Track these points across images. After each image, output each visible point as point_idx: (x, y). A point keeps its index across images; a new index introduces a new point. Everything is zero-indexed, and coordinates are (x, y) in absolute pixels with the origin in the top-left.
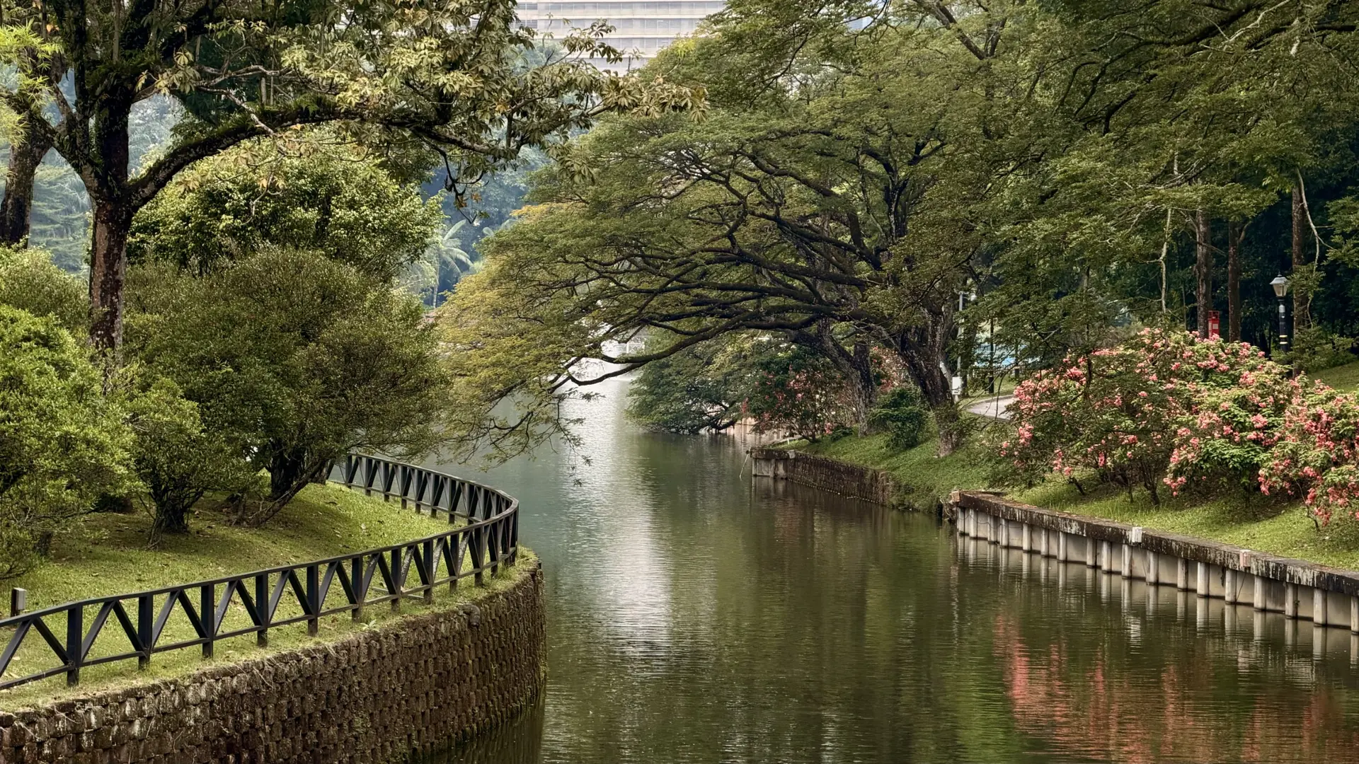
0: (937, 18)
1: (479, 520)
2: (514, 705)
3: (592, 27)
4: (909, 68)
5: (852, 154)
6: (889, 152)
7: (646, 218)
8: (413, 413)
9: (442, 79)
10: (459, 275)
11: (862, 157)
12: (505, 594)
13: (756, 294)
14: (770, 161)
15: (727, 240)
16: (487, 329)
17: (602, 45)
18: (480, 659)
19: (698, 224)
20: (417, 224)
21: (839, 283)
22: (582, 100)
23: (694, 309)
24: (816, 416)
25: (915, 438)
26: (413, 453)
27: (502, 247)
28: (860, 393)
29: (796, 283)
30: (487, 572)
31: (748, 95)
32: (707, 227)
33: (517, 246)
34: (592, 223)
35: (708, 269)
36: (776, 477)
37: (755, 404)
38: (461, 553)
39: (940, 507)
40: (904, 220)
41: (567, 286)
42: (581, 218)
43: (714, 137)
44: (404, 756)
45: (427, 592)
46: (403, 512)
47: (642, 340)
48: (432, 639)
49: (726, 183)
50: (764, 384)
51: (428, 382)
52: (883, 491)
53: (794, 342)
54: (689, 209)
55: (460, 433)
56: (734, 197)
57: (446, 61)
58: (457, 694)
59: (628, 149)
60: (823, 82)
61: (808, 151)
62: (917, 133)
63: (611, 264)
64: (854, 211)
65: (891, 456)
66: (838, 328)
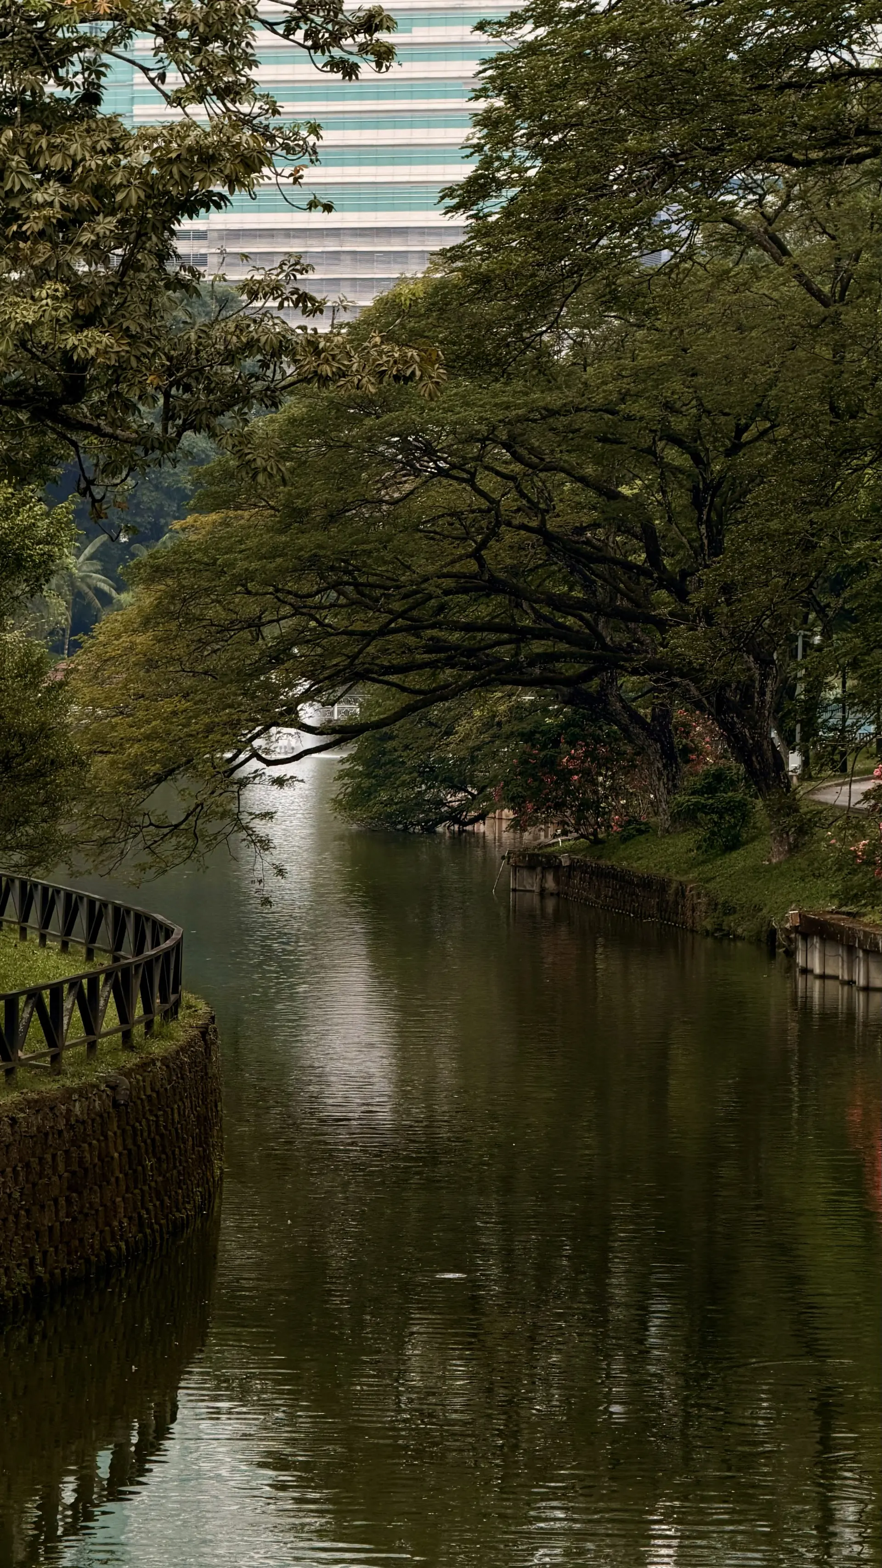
0: (765, 249)
1: (128, 956)
2: (178, 1215)
3: (281, 266)
4: (725, 320)
5: (646, 441)
6: (698, 437)
7: (358, 531)
8: (34, 807)
9: (72, 340)
10: (99, 610)
11: (661, 444)
12: (164, 1060)
13: (514, 636)
14: (532, 450)
15: (473, 561)
16: (139, 687)
17: (295, 291)
18: (130, 1151)
19: (433, 539)
20: (38, 543)
21: (632, 621)
22: (268, 368)
23: (427, 657)
24: (599, 807)
25: (736, 837)
26: (34, 863)
27: (158, 572)
28: (661, 774)
29: (570, 621)
30: (139, 1030)
31: (499, 359)
32: (445, 544)
33: (180, 571)
34: (283, 538)
35: (446, 603)
36: (543, 892)
37: (515, 790)
38: (102, 1002)
39: (773, 933)
40: (719, 532)
41: (250, 626)
42: (268, 531)
43: (454, 418)
44: (25, 1289)
45: (55, 1058)
46: (21, 946)
47: (356, 701)
48: (62, 1125)
49: (471, 481)
50: (526, 762)
51: (55, 764)
52: (693, 910)
53: (566, 703)
54: (420, 517)
55: (102, 834)
56: (483, 500)
57: (76, 314)
58: (98, 1200)
59: (333, 434)
60: (606, 339)
61: (586, 436)
62: (738, 409)
63: (310, 595)
64: (650, 520)
65: (704, 862)
66: (628, 683)
